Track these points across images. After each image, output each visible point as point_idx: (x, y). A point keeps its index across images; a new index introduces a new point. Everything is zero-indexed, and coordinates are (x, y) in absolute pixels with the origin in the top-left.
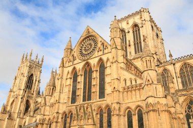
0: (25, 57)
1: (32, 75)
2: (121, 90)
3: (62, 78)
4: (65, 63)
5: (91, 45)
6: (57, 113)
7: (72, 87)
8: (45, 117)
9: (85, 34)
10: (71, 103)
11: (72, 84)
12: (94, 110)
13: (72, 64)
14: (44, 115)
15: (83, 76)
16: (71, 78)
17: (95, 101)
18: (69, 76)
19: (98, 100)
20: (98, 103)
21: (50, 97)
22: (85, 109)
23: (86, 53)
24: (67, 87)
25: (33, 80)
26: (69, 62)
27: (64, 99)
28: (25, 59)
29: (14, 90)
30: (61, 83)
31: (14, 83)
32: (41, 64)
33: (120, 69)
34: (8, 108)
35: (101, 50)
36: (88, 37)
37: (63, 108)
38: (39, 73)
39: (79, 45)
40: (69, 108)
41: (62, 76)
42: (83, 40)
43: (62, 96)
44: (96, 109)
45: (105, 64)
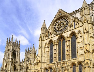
0: (8, 40)
1: (15, 51)
2: (91, 51)
3: (42, 47)
4: (42, 37)
5: (63, 23)
6: (41, 68)
7: (49, 53)
8: (32, 71)
9: (58, 15)
10: (50, 63)
11: (49, 51)
12: (69, 65)
13: (48, 38)
14: (31, 70)
15: (58, 45)
16: (48, 47)
17: (69, 60)
18: (47, 46)
19: (71, 59)
20: (71, 61)
21: (33, 60)
22: (62, 65)
23: (59, 29)
24: (46, 53)
25: (16, 54)
26: (46, 37)
27: (44, 60)
28: (8, 41)
29: (6, 59)
30: (42, 50)
31: (5, 55)
32: (20, 45)
33: (90, 38)
34: (4, 68)
35: (72, 26)
36: (60, 18)
37: (44, 66)
38: (19, 50)
39: (53, 24)
40: (49, 65)
41: (42, 46)
42: (56, 21)
43: (43, 58)
44: (70, 65)
45: (77, 35)
